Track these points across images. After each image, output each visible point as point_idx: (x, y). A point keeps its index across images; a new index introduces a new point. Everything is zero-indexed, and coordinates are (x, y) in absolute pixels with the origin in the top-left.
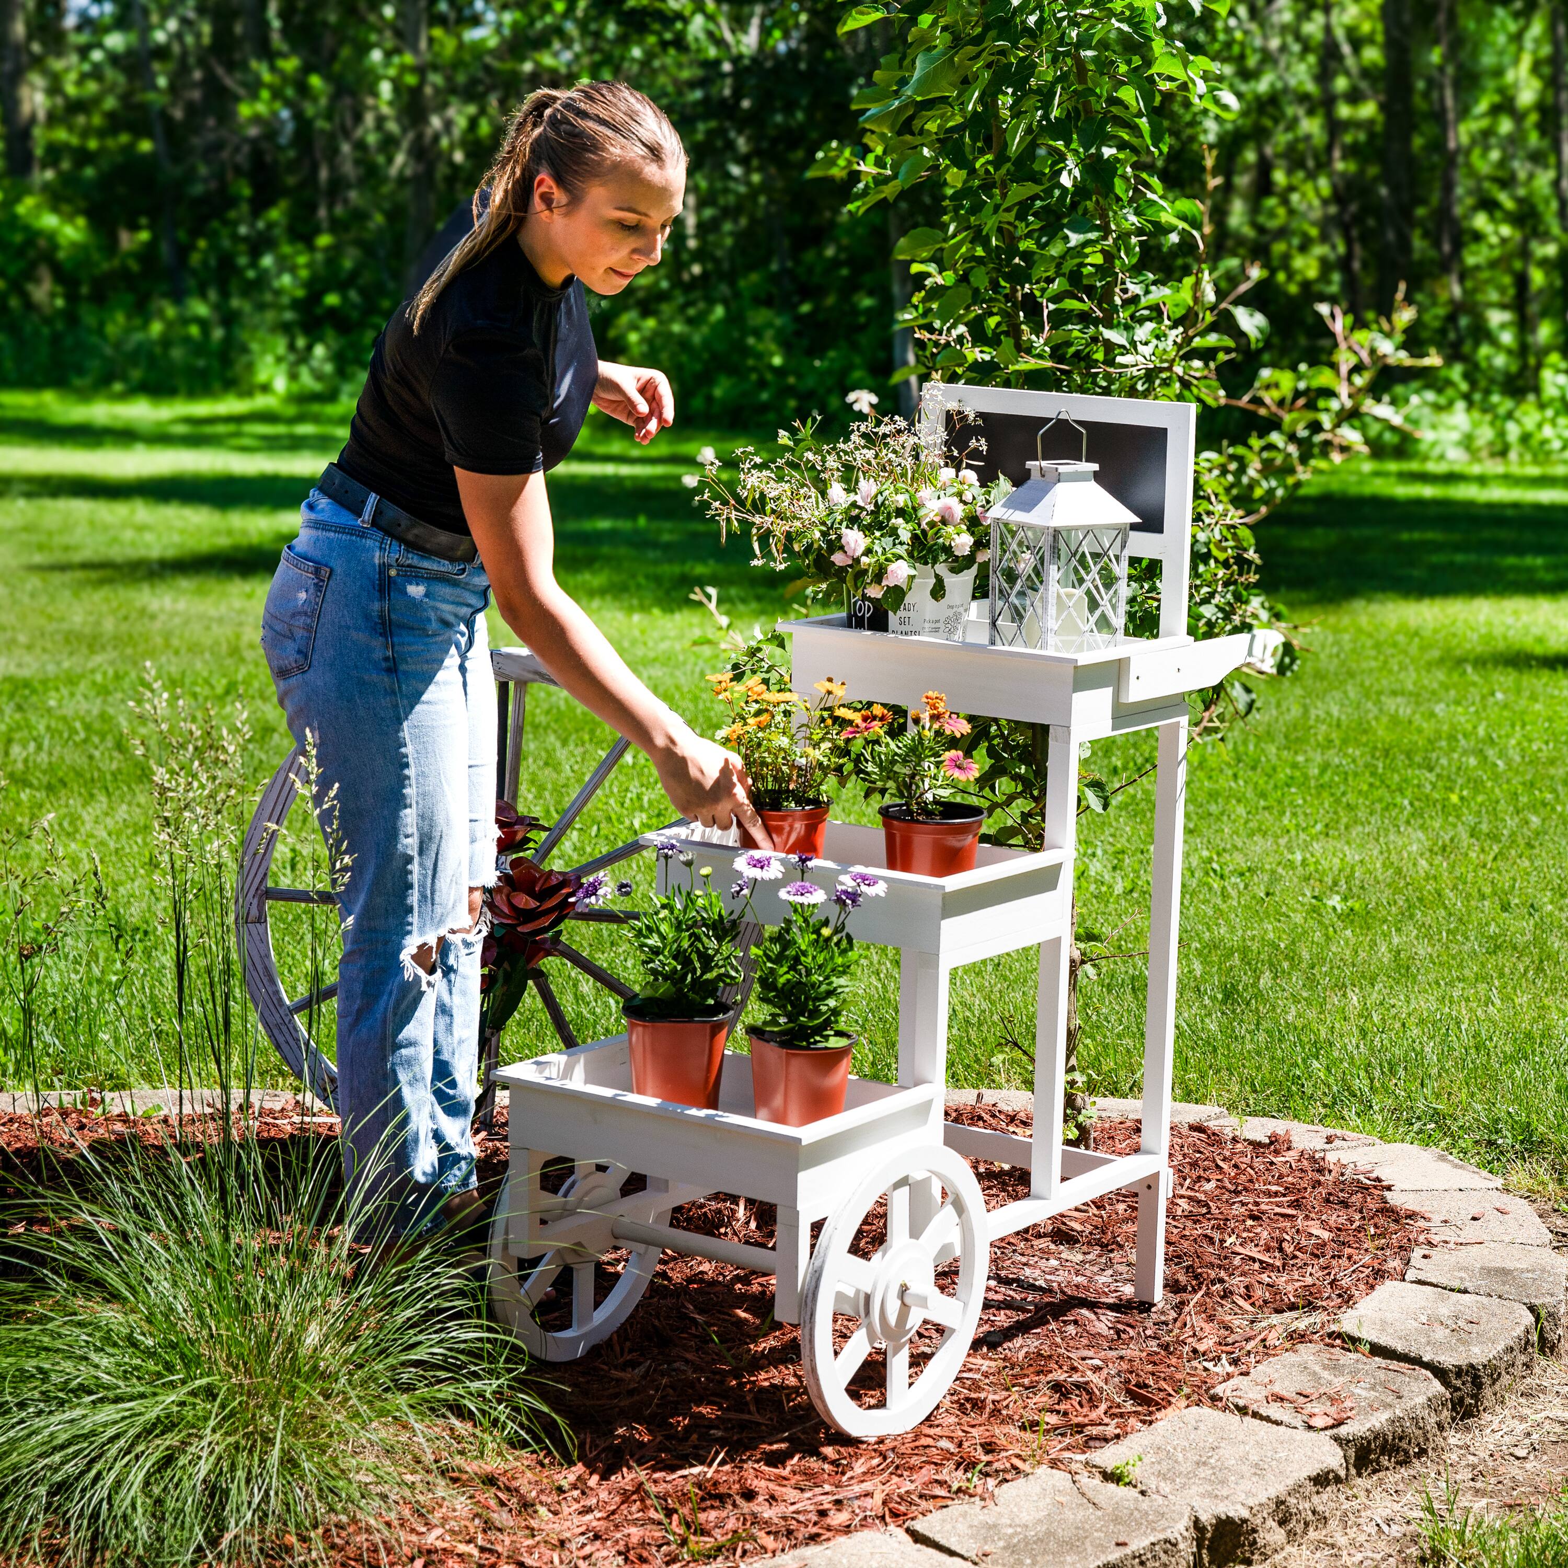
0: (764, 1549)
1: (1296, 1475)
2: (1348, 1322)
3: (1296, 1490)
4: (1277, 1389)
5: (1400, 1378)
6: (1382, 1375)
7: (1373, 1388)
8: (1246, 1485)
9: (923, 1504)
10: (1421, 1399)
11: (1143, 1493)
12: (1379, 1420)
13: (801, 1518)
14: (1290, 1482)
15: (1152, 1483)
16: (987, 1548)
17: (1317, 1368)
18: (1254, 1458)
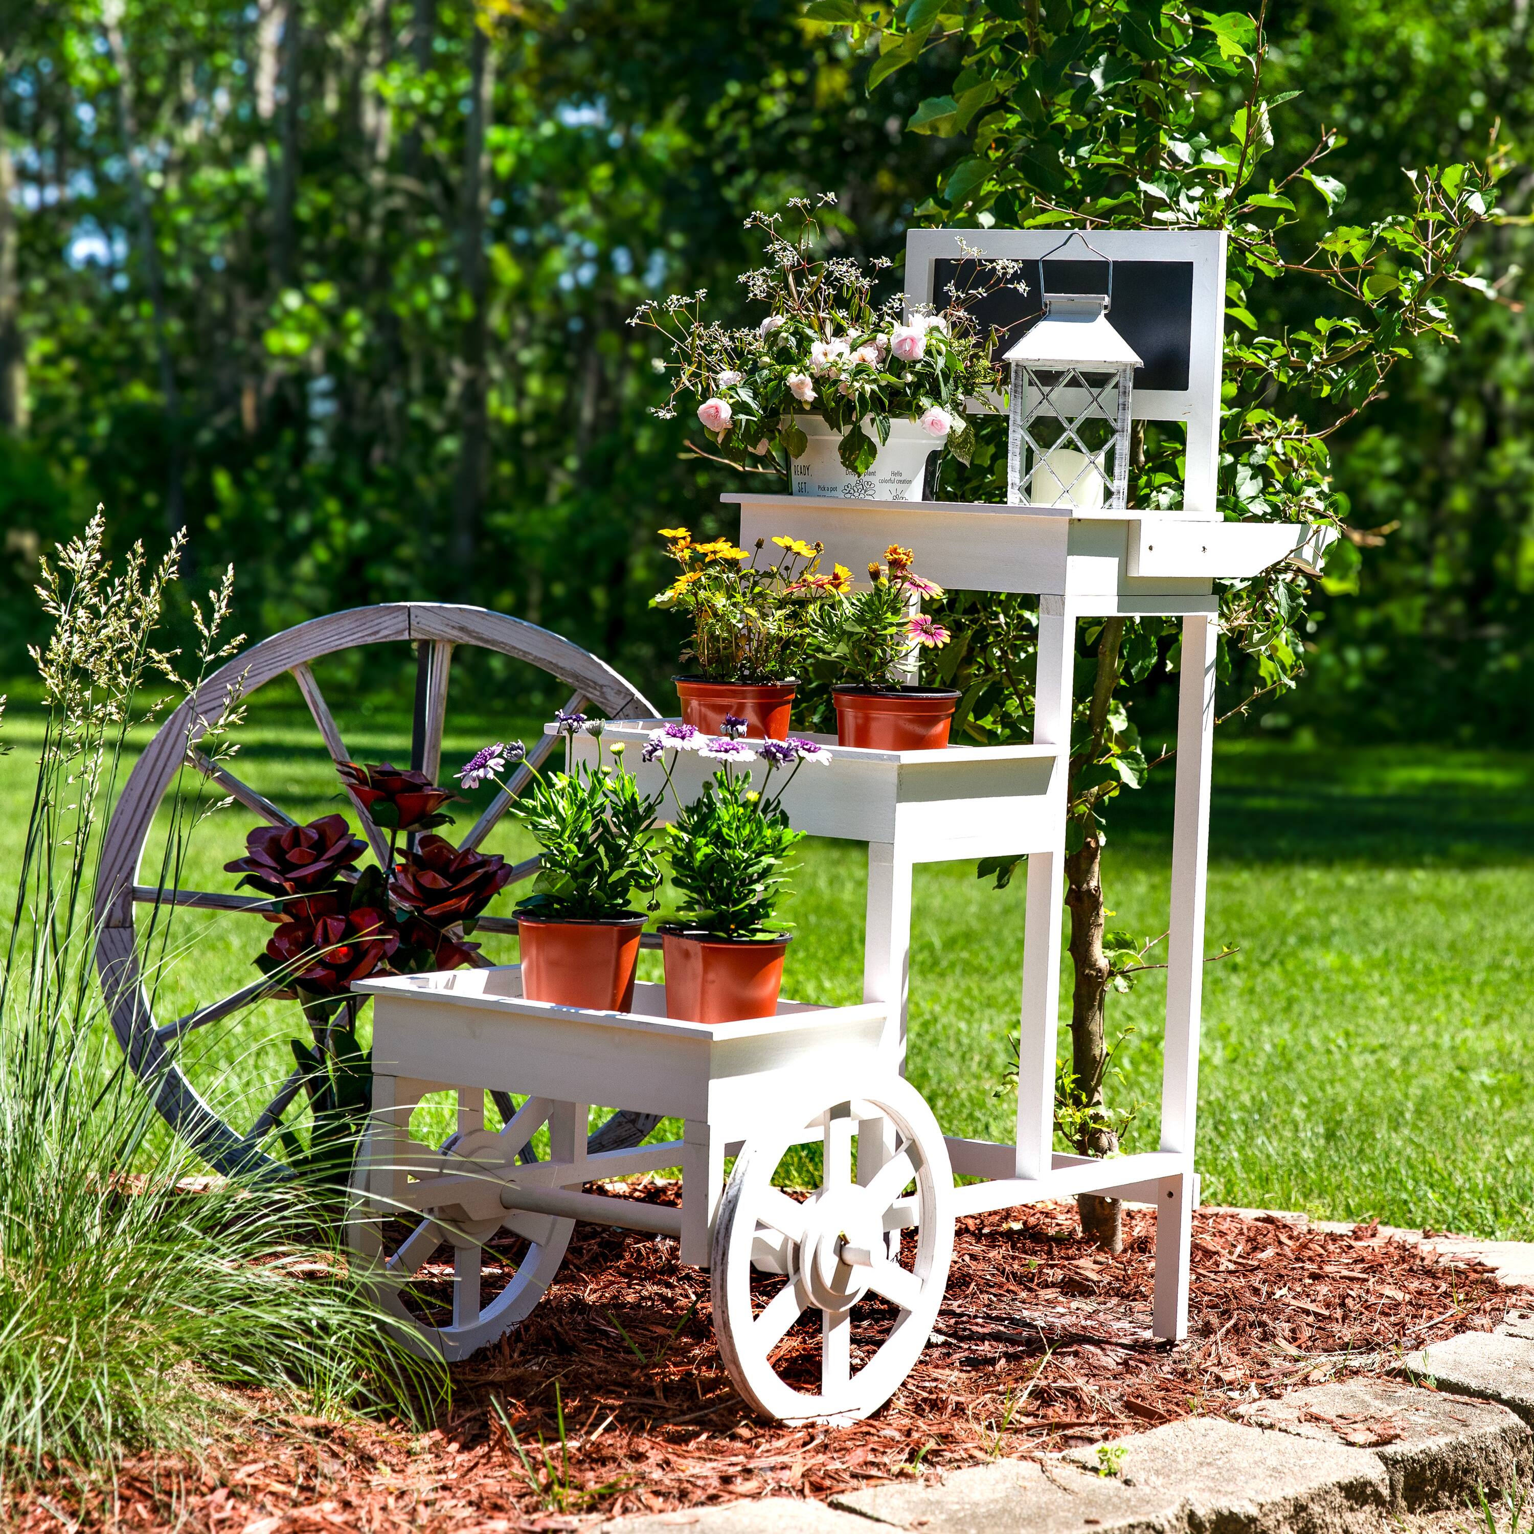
0: (649, 1508)
1: (1322, 1480)
2: (1413, 1361)
3: (1321, 1495)
4: (1314, 1410)
5: (1469, 1409)
6: (1448, 1407)
7: (1435, 1416)
8: (1259, 1484)
9: (854, 1483)
10: (1494, 1429)
11: (1127, 1482)
12: (1437, 1444)
13: (700, 1483)
14: (1315, 1485)
15: (1139, 1477)
16: (924, 1519)
17: (1367, 1398)
18: (1273, 1462)
